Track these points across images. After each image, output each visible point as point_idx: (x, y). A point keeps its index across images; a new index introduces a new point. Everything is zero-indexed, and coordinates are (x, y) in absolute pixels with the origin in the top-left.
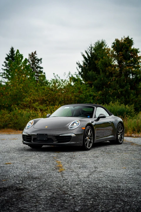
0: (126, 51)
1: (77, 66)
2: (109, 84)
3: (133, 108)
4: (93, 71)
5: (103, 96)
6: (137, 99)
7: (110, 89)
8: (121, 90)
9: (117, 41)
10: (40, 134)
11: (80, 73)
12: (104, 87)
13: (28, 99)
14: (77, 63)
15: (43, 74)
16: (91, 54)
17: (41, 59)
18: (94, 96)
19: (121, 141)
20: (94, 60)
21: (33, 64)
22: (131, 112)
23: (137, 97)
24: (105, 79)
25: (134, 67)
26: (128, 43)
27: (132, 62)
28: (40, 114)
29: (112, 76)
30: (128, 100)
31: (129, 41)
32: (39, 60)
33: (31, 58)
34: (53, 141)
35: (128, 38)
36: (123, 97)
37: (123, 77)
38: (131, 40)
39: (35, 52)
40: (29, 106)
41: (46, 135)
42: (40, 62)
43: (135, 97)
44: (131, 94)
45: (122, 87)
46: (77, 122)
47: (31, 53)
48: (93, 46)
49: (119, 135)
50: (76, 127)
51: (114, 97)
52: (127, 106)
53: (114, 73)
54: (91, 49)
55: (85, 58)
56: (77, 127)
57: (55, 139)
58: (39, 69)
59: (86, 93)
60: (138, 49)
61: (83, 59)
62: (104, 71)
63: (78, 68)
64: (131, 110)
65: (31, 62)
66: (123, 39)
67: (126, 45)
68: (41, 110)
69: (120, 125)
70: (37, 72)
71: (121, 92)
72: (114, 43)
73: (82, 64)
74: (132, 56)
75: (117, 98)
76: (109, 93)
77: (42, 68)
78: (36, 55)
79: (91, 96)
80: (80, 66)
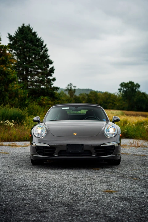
10: (71, 144)
34: (91, 154)
41: (82, 145)
56: (116, 133)
57: (93, 151)
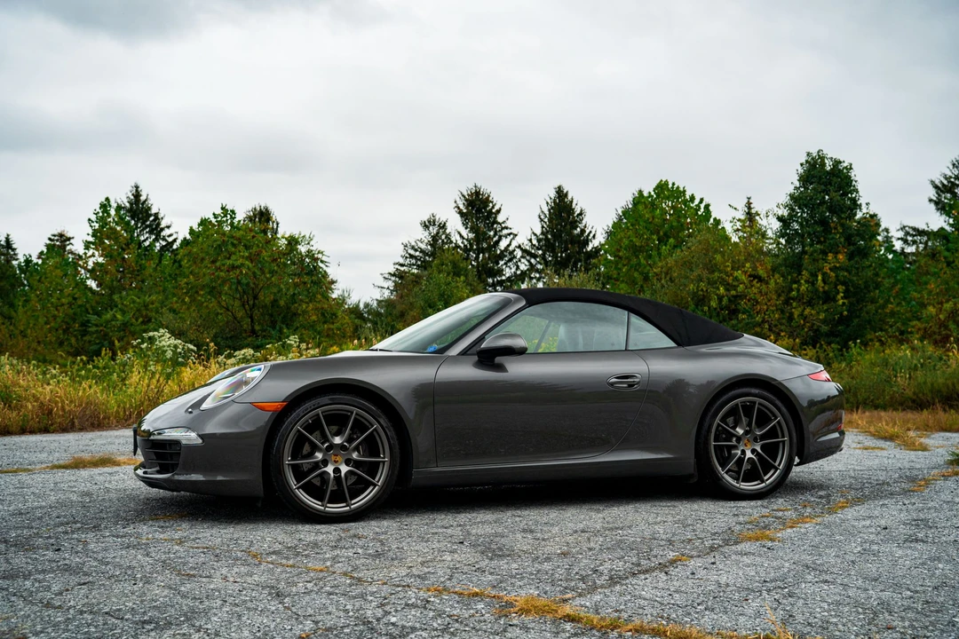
46: (254, 374)
50: (225, 401)
56: (235, 396)
69: (749, 393)
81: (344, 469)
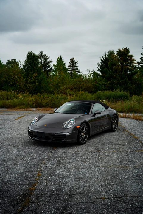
0: (125, 56)
1: (97, 65)
2: (115, 77)
3: (129, 93)
4: (107, 68)
5: (111, 85)
6: (132, 87)
7: (115, 80)
8: (122, 80)
9: (120, 50)
10: (39, 132)
11: (99, 70)
12: (112, 79)
13: (62, 88)
14: (97, 64)
15: (78, 70)
16: (105, 58)
17: (77, 62)
18: (105, 85)
19: (115, 128)
20: (107, 61)
21: (73, 65)
22: (127, 96)
23: (132, 85)
24: (112, 73)
25: (130, 66)
26: (126, 51)
27: (129, 63)
28: (69, 97)
29: (116, 72)
30: (126, 87)
31: (127, 50)
32: (76, 62)
33: (71, 61)
34: (50, 139)
35: (126, 48)
36: (123, 85)
37: (123, 73)
38: (128, 49)
39: (74, 58)
40: (63, 92)
41: (44, 133)
42: (76, 63)
43: (130, 85)
44: (128, 84)
45: (122, 79)
46: (72, 121)
47: (71, 58)
48: (107, 53)
49: (114, 124)
50: (71, 127)
51: (118, 85)
52: (125, 92)
53: (118, 70)
54: (106, 55)
55: (102, 60)
56: (72, 125)
57: (51, 137)
58: (76, 67)
59: (100, 83)
60: (133, 55)
61: (101, 61)
62: (112, 69)
63: (98, 66)
64: (128, 94)
65: (72, 64)
66: (123, 49)
67: (125, 53)
68: (70, 95)
69: (115, 116)
70: (75, 69)
71: (122, 82)
72: (117, 52)
73: (100, 64)
74: (129, 60)
75: (119, 86)
76: (114, 82)
77: (78, 67)
78: (74, 60)
79: (103, 84)
80: (99, 66)
81: (84, 135)
